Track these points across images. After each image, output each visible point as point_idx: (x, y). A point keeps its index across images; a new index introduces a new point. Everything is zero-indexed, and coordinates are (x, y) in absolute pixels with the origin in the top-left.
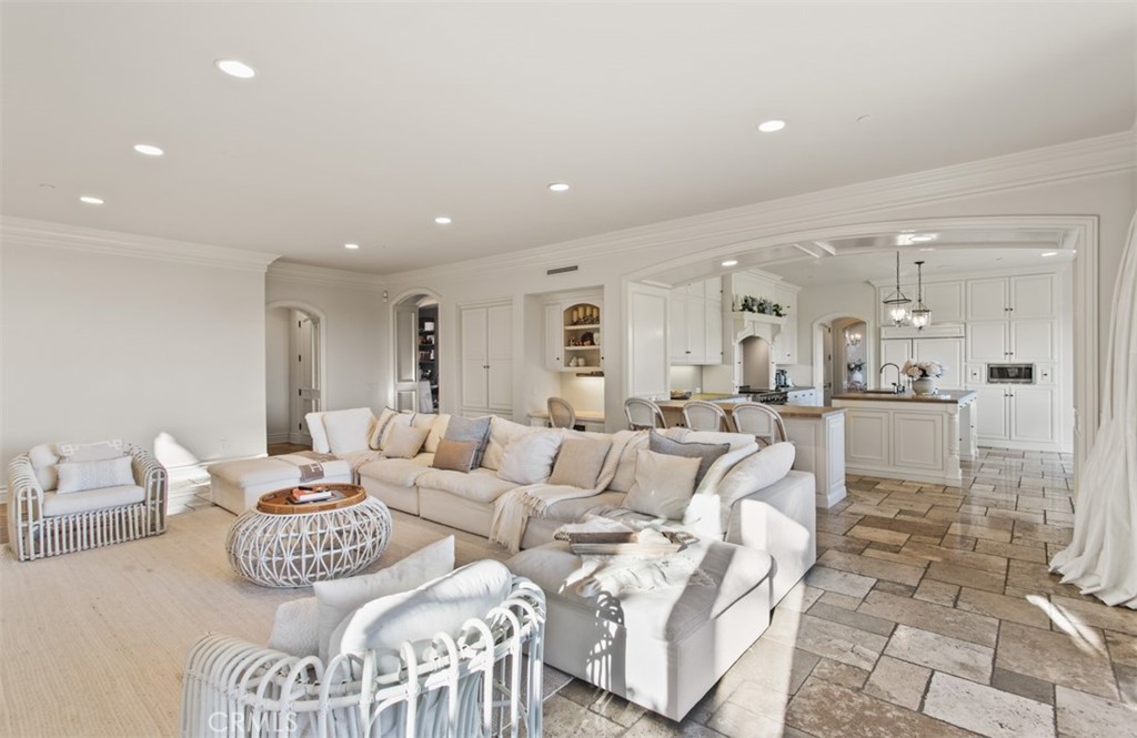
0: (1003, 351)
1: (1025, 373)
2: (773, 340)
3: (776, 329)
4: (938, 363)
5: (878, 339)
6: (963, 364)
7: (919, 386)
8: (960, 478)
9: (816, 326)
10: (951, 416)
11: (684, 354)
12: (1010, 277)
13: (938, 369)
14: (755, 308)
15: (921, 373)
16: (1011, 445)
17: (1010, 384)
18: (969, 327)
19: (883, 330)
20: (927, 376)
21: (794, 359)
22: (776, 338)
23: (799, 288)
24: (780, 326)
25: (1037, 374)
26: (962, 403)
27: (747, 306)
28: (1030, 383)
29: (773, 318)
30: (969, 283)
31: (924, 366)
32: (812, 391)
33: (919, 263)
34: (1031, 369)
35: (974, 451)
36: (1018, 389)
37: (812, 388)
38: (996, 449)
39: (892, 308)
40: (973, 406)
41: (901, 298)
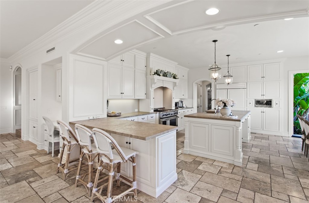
0: (261, 94)
1: (269, 103)
2: (174, 89)
3: (175, 84)
4: (232, 100)
5: (216, 89)
6: (246, 99)
7: (223, 111)
8: (241, 162)
9: (194, 84)
10: (237, 128)
11: (119, 94)
12: (263, 64)
13: (232, 102)
14: (161, 74)
15: (224, 105)
16: (263, 132)
17: (263, 107)
18: (248, 84)
19: (217, 85)
20: (226, 106)
21: (186, 97)
22: (175, 88)
23: (188, 69)
24: (176, 83)
25: (273, 103)
26: (243, 120)
27: (157, 73)
28: (271, 107)
29: (172, 79)
30: (248, 66)
31: (225, 101)
32: (192, 109)
33: (228, 56)
34: (271, 101)
35: (249, 137)
36: (266, 109)
37: (193, 108)
38: (258, 134)
39: (213, 73)
40: (249, 118)
41: (216, 67)
